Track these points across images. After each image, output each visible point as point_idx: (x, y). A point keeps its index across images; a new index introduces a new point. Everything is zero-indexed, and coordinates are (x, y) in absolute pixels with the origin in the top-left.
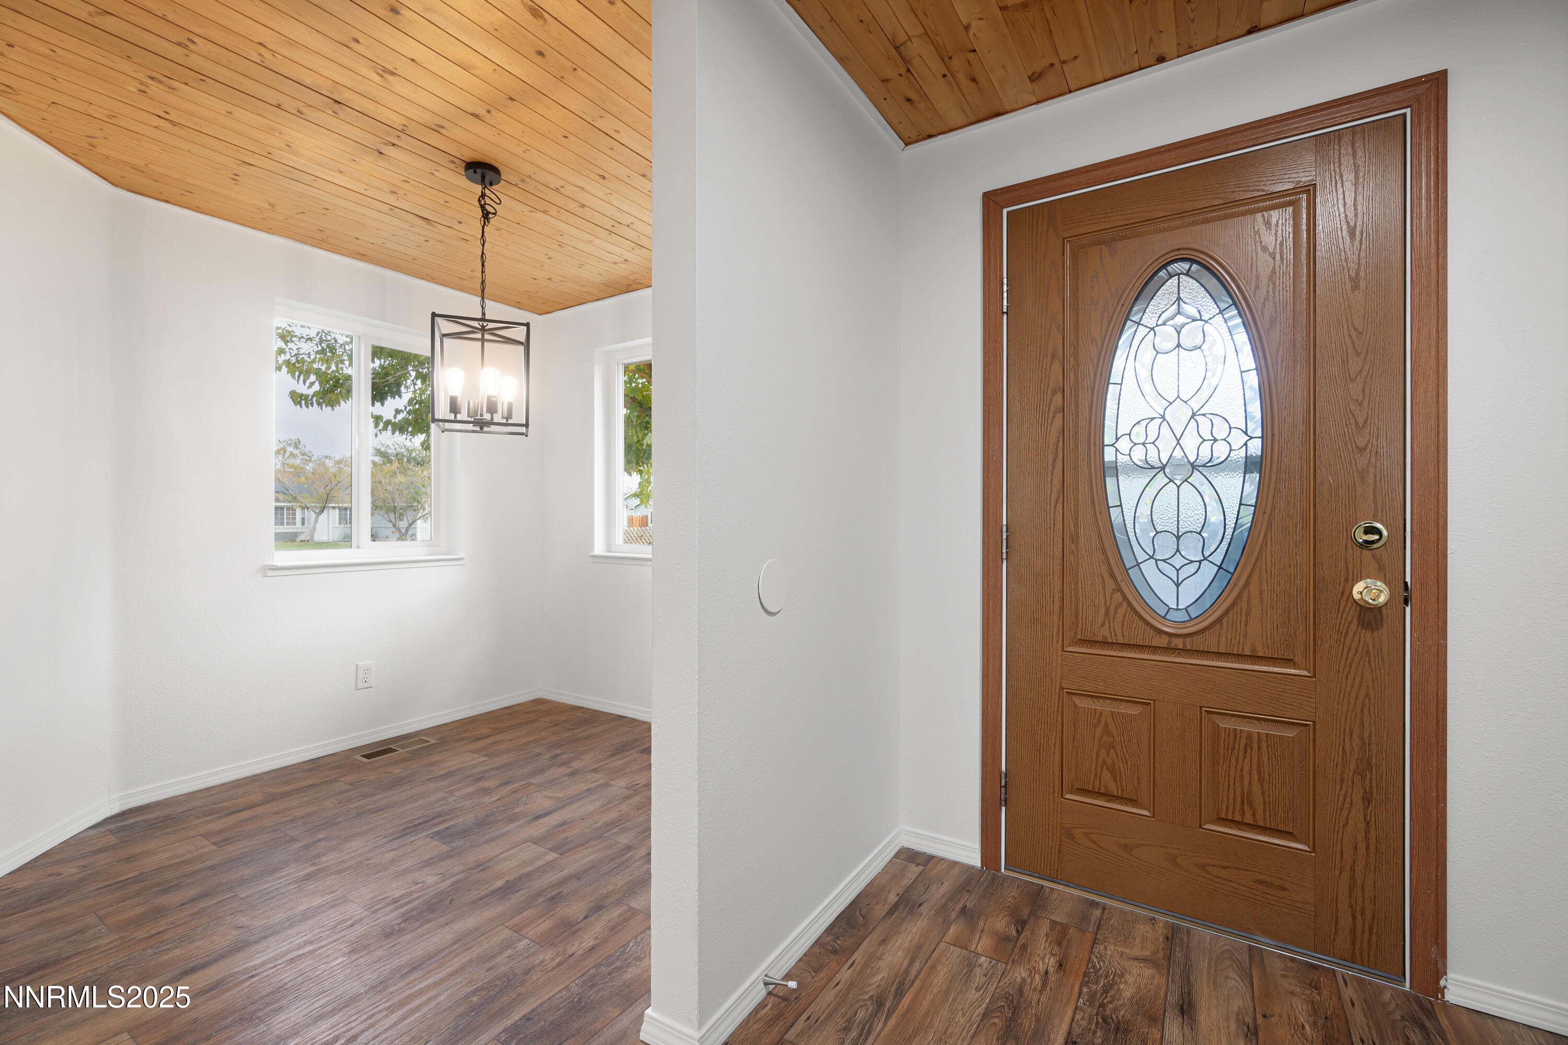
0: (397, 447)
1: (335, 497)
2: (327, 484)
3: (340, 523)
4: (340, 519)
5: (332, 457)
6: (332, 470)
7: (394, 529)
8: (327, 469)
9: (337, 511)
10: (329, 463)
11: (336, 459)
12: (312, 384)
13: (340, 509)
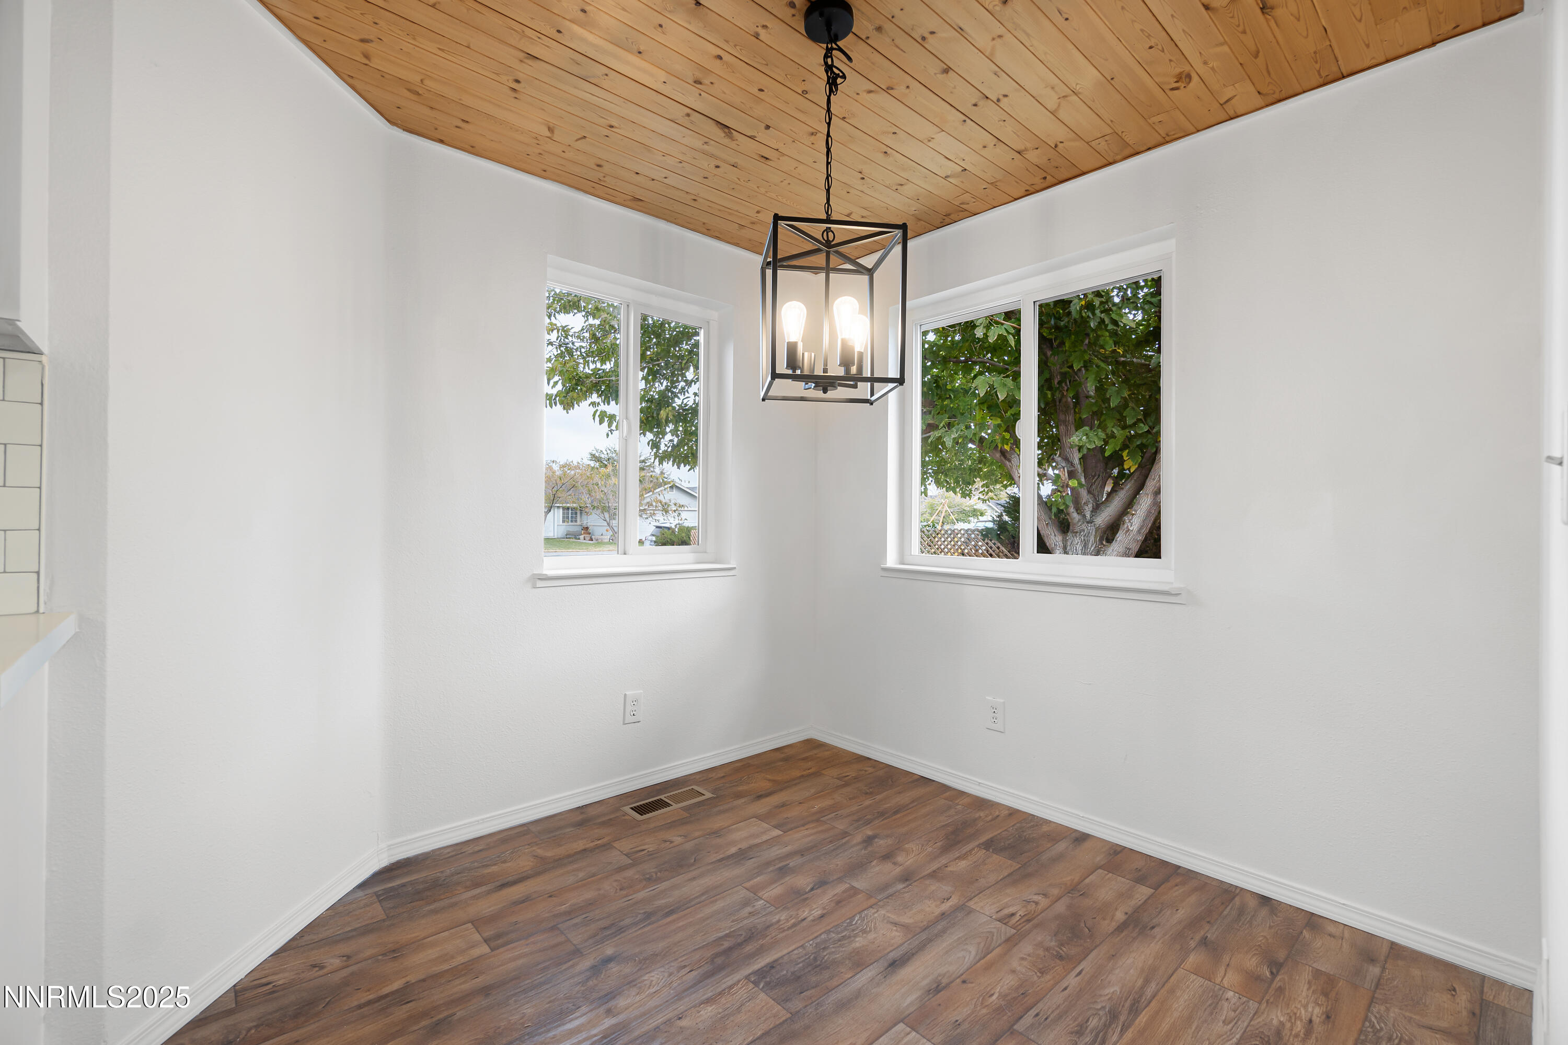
0: (609, 452)
1: (560, 498)
2: (553, 486)
3: (563, 521)
4: (563, 517)
5: (558, 461)
6: (557, 473)
7: (608, 528)
8: (554, 472)
9: (561, 510)
10: (555, 467)
11: (561, 464)
12: (556, 383)
13: (564, 508)
